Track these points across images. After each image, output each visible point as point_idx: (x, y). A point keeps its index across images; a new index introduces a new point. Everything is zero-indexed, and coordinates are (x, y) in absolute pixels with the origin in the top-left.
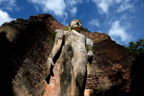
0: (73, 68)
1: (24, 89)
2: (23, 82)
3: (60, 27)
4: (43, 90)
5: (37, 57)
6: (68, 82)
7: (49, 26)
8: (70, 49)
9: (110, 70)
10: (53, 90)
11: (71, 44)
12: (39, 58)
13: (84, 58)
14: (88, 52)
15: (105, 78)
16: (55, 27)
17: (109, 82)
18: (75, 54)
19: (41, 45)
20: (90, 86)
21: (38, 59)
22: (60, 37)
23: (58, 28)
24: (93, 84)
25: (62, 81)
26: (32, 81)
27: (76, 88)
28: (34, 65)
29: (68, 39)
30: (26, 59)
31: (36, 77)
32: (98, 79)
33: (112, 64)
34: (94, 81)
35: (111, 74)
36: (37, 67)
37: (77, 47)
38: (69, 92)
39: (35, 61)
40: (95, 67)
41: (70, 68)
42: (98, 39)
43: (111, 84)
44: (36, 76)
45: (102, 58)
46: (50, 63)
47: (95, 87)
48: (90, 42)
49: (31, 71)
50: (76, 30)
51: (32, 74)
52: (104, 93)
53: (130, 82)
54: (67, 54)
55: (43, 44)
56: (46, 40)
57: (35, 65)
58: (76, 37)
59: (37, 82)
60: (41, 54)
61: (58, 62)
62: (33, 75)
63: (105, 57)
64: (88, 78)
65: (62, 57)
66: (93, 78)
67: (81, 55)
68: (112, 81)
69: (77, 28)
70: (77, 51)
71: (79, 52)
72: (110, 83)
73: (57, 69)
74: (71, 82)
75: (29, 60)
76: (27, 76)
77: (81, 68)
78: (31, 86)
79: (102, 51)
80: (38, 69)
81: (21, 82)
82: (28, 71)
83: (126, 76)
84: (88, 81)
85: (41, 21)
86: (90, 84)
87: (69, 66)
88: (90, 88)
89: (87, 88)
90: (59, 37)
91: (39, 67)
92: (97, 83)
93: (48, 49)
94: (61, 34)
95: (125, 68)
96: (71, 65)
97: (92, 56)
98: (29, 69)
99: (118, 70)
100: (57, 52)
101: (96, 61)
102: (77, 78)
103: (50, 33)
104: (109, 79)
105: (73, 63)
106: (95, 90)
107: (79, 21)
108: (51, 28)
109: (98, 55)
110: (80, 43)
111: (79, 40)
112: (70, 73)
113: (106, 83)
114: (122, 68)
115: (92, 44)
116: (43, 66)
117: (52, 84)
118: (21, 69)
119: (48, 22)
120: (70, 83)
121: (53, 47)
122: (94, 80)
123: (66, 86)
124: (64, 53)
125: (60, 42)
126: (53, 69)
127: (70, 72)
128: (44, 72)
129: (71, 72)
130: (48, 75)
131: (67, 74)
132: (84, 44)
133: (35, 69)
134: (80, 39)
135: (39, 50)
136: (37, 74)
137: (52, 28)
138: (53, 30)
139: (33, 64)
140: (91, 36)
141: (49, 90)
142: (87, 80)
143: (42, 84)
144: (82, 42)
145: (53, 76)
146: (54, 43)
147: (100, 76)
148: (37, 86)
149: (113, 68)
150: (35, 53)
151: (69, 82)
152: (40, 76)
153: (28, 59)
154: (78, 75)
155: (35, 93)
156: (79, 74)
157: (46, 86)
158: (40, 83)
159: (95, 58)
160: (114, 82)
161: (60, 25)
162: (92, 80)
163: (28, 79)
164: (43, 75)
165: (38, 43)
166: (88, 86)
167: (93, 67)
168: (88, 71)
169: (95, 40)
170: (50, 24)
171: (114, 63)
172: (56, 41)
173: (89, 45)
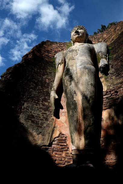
0: (75, 93)
3: (63, 48)
4: (53, 127)
5: (39, 97)
7: (47, 56)
10: (65, 124)
12: (41, 97)
13: (87, 74)
16: (56, 52)
19: (41, 82)
21: (40, 99)
22: (60, 62)
23: (60, 50)
24: (112, 101)
26: (38, 122)
28: (37, 105)
30: (24, 104)
31: (42, 117)
32: (117, 92)
36: (41, 106)
39: (37, 102)
40: (112, 78)
41: (72, 95)
42: (114, 36)
46: (53, 97)
48: (99, 47)
49: (34, 113)
50: (79, 42)
51: (36, 116)
54: (65, 79)
55: (44, 79)
56: (46, 73)
57: (38, 105)
58: (73, 53)
59: (45, 121)
60: (44, 92)
62: (37, 116)
66: (112, 94)
71: (78, 70)
75: (28, 104)
76: (31, 120)
77: (85, 90)
78: (38, 127)
79: (120, 51)
80: (42, 108)
81: (25, 127)
82: (31, 114)
84: (106, 99)
85: (32, 57)
86: (108, 102)
88: (109, 108)
89: (104, 109)
91: (44, 105)
92: (117, 98)
93: (51, 81)
94: (60, 57)
96: (73, 90)
97: (104, 65)
98: (31, 112)
100: (59, 81)
101: (113, 70)
105: (74, 88)
108: (51, 56)
109: (116, 59)
111: (77, 55)
112: (73, 101)
116: (49, 102)
117: (62, 118)
118: (21, 115)
119: (44, 51)
120: (76, 112)
122: (113, 96)
123: (72, 116)
125: (60, 68)
126: (61, 102)
127: (73, 99)
128: (50, 108)
129: (75, 99)
131: (70, 102)
133: (40, 110)
135: (39, 89)
136: (42, 113)
139: (35, 106)
140: (105, 36)
141: (60, 125)
142: (104, 99)
143: (51, 121)
144: (81, 56)
147: (120, 87)
148: (45, 125)
150: (34, 94)
151: (74, 110)
152: (47, 114)
155: (44, 132)
157: (56, 121)
158: (48, 121)
159: (112, 65)
161: (62, 45)
162: (110, 96)
163: (33, 122)
164: (51, 112)
165: (34, 82)
166: (106, 106)
167: (110, 79)
168: (104, 88)
169: (111, 40)
170: (48, 52)
172: (57, 69)
173: (99, 52)
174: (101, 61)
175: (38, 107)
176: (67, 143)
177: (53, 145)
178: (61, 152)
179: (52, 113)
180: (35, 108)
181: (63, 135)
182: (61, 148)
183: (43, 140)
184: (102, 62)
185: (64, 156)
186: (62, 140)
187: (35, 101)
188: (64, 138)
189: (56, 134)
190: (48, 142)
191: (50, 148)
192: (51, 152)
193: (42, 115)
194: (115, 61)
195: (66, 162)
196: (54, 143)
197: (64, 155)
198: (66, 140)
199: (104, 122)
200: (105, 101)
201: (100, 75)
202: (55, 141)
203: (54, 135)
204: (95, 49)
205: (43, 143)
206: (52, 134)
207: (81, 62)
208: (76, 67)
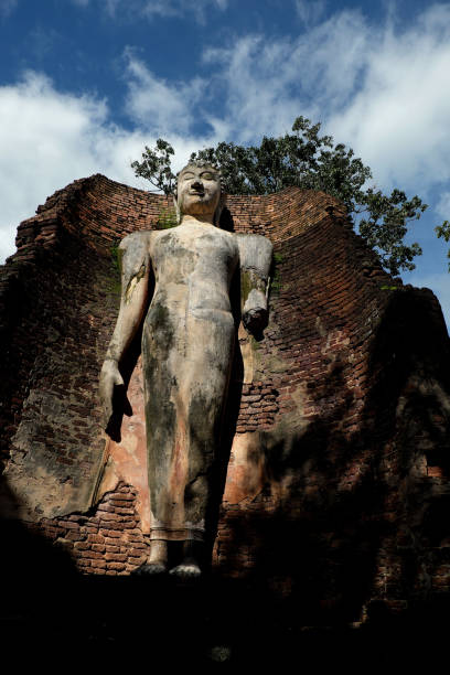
0: (175, 383)
1: (44, 473)
2: (37, 459)
4: (101, 464)
5: (67, 372)
6: (165, 429)
7: (95, 233)
8: (162, 319)
9: (317, 359)
10: (134, 457)
11: (165, 298)
12: (72, 374)
13: (213, 339)
14: (244, 298)
15: (299, 389)
16: (122, 221)
17: (307, 401)
18: (178, 335)
19: (75, 322)
20: (251, 422)
21: (72, 377)
22: (137, 269)
23: (136, 215)
24: (262, 415)
26: (64, 447)
28: (61, 398)
29: (160, 274)
30: (28, 394)
31: (73, 434)
33: (323, 334)
34: (265, 403)
35: (316, 372)
36: (73, 401)
37: (187, 304)
39: (61, 387)
40: (271, 353)
42: (294, 223)
43: (313, 408)
44: (76, 429)
45: (299, 309)
46: (110, 381)
47: (268, 423)
48: (253, 250)
49: (54, 422)
51: (58, 430)
53: (363, 398)
54: (153, 339)
55: (83, 315)
56: (89, 296)
57: (65, 397)
59: (80, 446)
60: (81, 356)
62: (62, 429)
63: (309, 305)
66: (263, 395)
68: (316, 401)
70: (186, 318)
72: (310, 404)
74: (173, 429)
75: (38, 393)
76: (44, 441)
78: (64, 461)
79: (301, 281)
80: (76, 406)
81: (29, 461)
82: (44, 424)
83: (354, 376)
84: (247, 405)
85: (53, 238)
86: (251, 415)
87: (163, 379)
88: (252, 431)
89: (240, 430)
90: (133, 271)
91: (80, 398)
92: (275, 408)
93: (104, 324)
94: (138, 254)
95: (356, 347)
96: (170, 375)
97: (257, 312)
98: (45, 419)
99: (339, 354)
100: (129, 332)
101: (277, 328)
103: (106, 258)
104: (308, 393)
105: (173, 370)
106: (264, 436)
107: (203, 170)
108: (105, 234)
109: (289, 299)
110: (199, 283)
111: (193, 270)
112: (167, 403)
113: (299, 405)
114: (349, 347)
115: (262, 260)
116: (94, 391)
117: (129, 441)
118: (19, 428)
119: (88, 216)
120: (172, 433)
122: (265, 400)
123: (161, 443)
124: (146, 336)
125: (137, 290)
126: (128, 392)
127: (169, 398)
128: (97, 408)
129: (172, 399)
131: (159, 406)
134: (199, 263)
135: (68, 347)
137: (108, 230)
138: (117, 235)
139: (56, 399)
140: (271, 209)
141: (120, 458)
142: (242, 406)
143: (96, 447)
145: (130, 413)
147: (284, 383)
148: (81, 457)
149: (323, 351)
150: (56, 364)
151: (168, 429)
152: (86, 425)
153: (37, 390)
154: (194, 402)
155: (78, 477)
156: (198, 399)
157: (111, 449)
158: (89, 445)
159: (276, 314)
160: (322, 400)
161: (142, 202)
162: (258, 401)
163: (49, 446)
164: (98, 420)
165: (57, 326)
166: (245, 424)
167: (264, 351)
168: (246, 372)
169: (284, 231)
170: (97, 219)
171: (329, 329)
172: (124, 291)
173: (250, 267)
174: (250, 295)
175: (66, 402)
176: (137, 507)
177: (99, 513)
178: (118, 530)
179: (103, 423)
180: (57, 406)
181: (128, 486)
182: (120, 522)
183: (75, 497)
184: (254, 302)
185: (126, 542)
186: (122, 500)
187: (57, 384)
188: (129, 496)
189: (110, 483)
190: (87, 504)
191: (90, 519)
192: (95, 530)
193: (73, 427)
194: (285, 305)
195: (129, 556)
196: (101, 506)
197: (125, 538)
198: (135, 502)
199: (235, 463)
200: (245, 410)
201: (243, 333)
202: (105, 502)
203: (103, 485)
204: (241, 254)
205: (75, 506)
206: (100, 482)
207: (202, 296)
208: (186, 309)
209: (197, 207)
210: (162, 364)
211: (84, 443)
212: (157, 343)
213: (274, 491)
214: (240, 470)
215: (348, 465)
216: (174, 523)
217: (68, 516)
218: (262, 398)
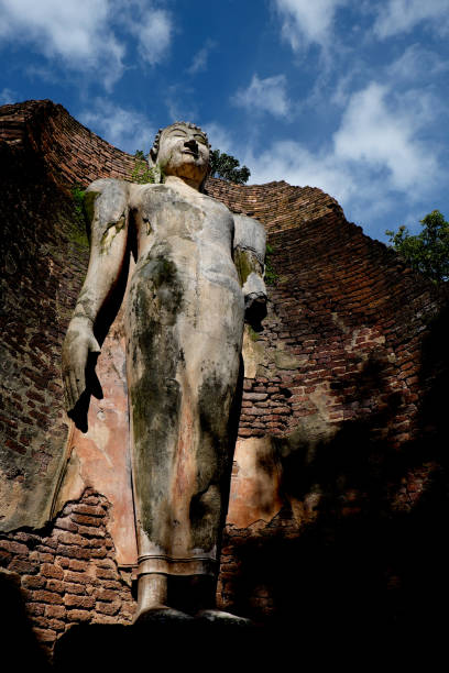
3: (108, 163)
4: (63, 459)
5: (22, 321)
6: (167, 417)
7: (56, 167)
8: (166, 274)
9: (340, 356)
10: (105, 454)
11: (168, 251)
12: (29, 326)
13: (231, 310)
14: (243, 280)
15: (319, 390)
16: (85, 167)
17: (333, 404)
18: (188, 297)
19: (34, 260)
20: (256, 424)
21: (27, 331)
22: (116, 217)
23: (100, 166)
24: (271, 417)
25: (141, 415)
27: (201, 442)
28: (14, 355)
29: (155, 226)
31: (27, 410)
32: (288, 394)
33: (346, 330)
34: (272, 404)
35: (341, 371)
36: (28, 362)
37: (198, 263)
38: (174, 457)
39: (15, 339)
40: (275, 347)
42: (284, 217)
43: (341, 412)
44: (30, 403)
45: (304, 303)
46: (84, 344)
47: (279, 427)
48: (251, 233)
49: (3, 388)
51: (9, 399)
52: (312, 450)
53: (415, 403)
54: (154, 296)
55: (42, 255)
56: (49, 235)
57: (18, 355)
59: (36, 428)
60: (40, 306)
61: (116, 333)
62: (13, 400)
63: (319, 299)
64: (246, 396)
65: (133, 314)
66: (270, 394)
67: (216, 299)
68: (345, 403)
69: (190, 167)
70: (197, 280)
71: (205, 284)
72: (336, 408)
73: (114, 366)
74: (177, 418)
77: (217, 358)
78: (14, 446)
79: (304, 274)
80: (30, 371)
83: (399, 377)
84: (250, 404)
86: (256, 416)
87: (167, 350)
88: (259, 436)
89: (244, 433)
90: (111, 218)
91: (36, 362)
92: (287, 411)
93: (65, 276)
94: (117, 201)
95: (398, 345)
96: (176, 346)
97: (260, 297)
99: (372, 353)
101: (278, 320)
102: (201, 401)
103: (67, 198)
104: (332, 394)
105: (181, 339)
106: (277, 443)
107: (195, 132)
108: (66, 172)
109: (288, 290)
110: (209, 244)
112: (172, 382)
113: (321, 409)
114: (385, 346)
115: (259, 243)
116: (53, 357)
117: (98, 432)
120: (175, 423)
121: (87, 266)
122: (274, 400)
123: (161, 433)
124: (141, 293)
125: (117, 241)
126: (97, 367)
127: (174, 376)
128: (59, 381)
129: (178, 378)
130: (77, 396)
131: (159, 385)
132: (228, 244)
134: (206, 223)
135: (26, 290)
136: (30, 395)
137: (70, 172)
138: (78, 179)
139: (9, 355)
140: (253, 200)
141: (87, 454)
142: (245, 404)
143: (56, 434)
144: (215, 238)
145: (100, 396)
146: (90, 248)
147: (298, 382)
148: (36, 445)
149: (348, 349)
150: (11, 306)
151: (171, 417)
152: (43, 401)
154: (206, 386)
155: (31, 474)
156: (212, 382)
157: (76, 440)
158: (46, 429)
159: (275, 305)
160: (354, 404)
161: (106, 154)
162: (264, 401)
164: (58, 396)
165: (15, 253)
166: (249, 426)
167: (267, 344)
169: (272, 223)
170: (58, 151)
171: (354, 324)
173: (248, 248)
175: (19, 362)
176: (110, 527)
177: (56, 532)
178: (82, 559)
180: (8, 364)
181: (97, 495)
182: (87, 547)
183: (25, 505)
185: (95, 578)
186: (89, 515)
187: (10, 334)
188: (98, 509)
189: (74, 489)
190: (41, 516)
191: (44, 540)
192: (50, 557)
193: (27, 399)
194: (287, 297)
195: (97, 600)
196: (60, 521)
197: (92, 572)
198: (106, 518)
199: (240, 475)
200: (249, 410)
202: (65, 516)
203: (64, 489)
204: (236, 232)
205: (23, 518)
206: (60, 485)
207: (214, 258)
208: (197, 270)
209: (188, 169)
210: (166, 330)
211: (40, 426)
212: (161, 303)
213: (296, 512)
214: (248, 484)
215: (404, 481)
216: (175, 549)
217: (14, 532)
218: (269, 398)
